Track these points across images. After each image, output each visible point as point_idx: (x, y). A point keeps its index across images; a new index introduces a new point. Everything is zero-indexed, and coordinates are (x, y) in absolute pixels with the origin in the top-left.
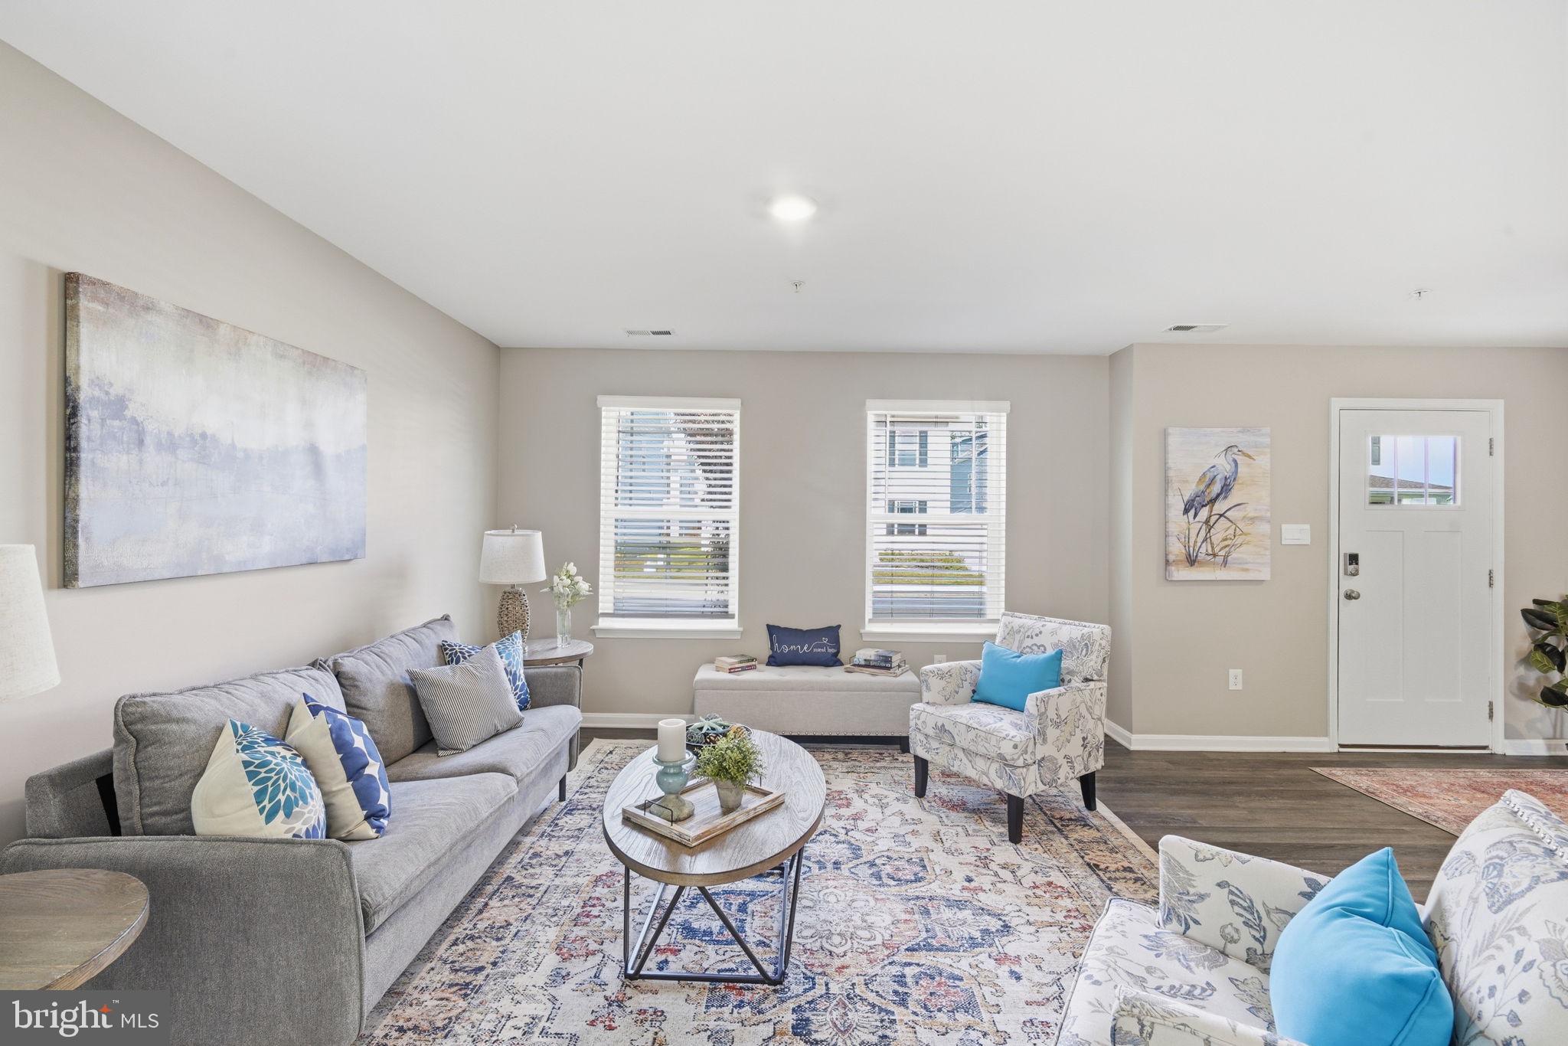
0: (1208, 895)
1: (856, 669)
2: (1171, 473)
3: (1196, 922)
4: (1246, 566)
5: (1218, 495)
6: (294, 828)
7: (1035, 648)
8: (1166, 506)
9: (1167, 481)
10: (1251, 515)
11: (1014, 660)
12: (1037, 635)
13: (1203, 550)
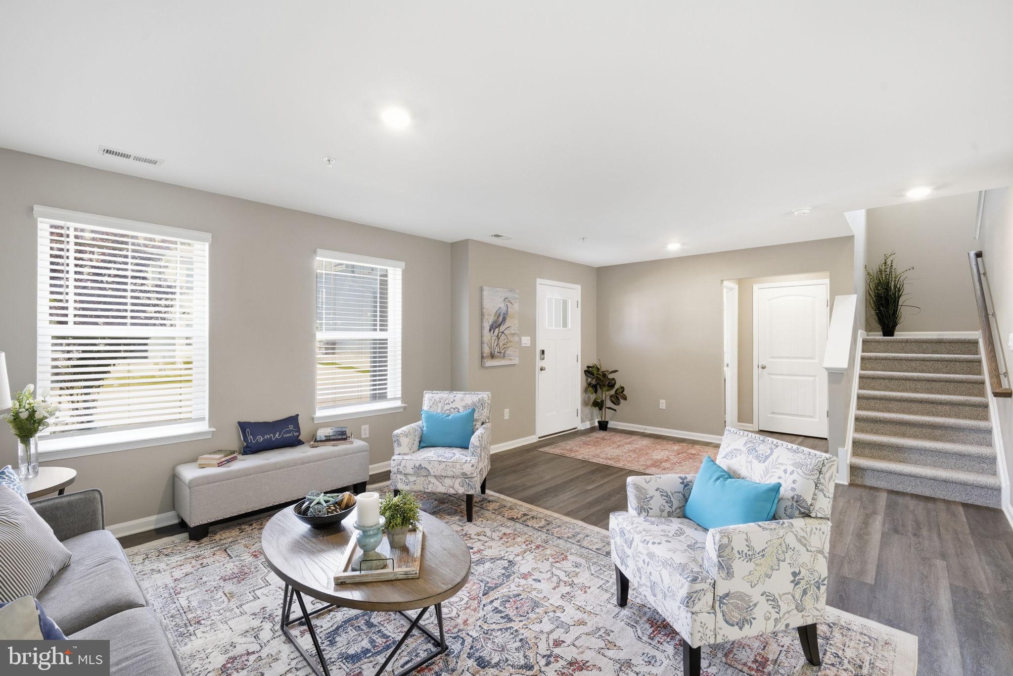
0: (654, 496)
1: (320, 444)
2: (485, 311)
3: (651, 509)
4: (511, 358)
5: (501, 323)
7: (452, 410)
8: (482, 328)
9: (482, 315)
10: (513, 332)
11: (447, 418)
12: (452, 402)
13: (496, 351)
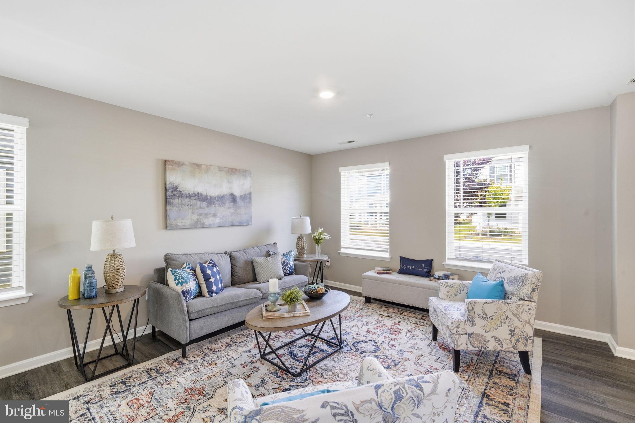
1: (434, 279)
6: (182, 289)
12: (503, 272)
